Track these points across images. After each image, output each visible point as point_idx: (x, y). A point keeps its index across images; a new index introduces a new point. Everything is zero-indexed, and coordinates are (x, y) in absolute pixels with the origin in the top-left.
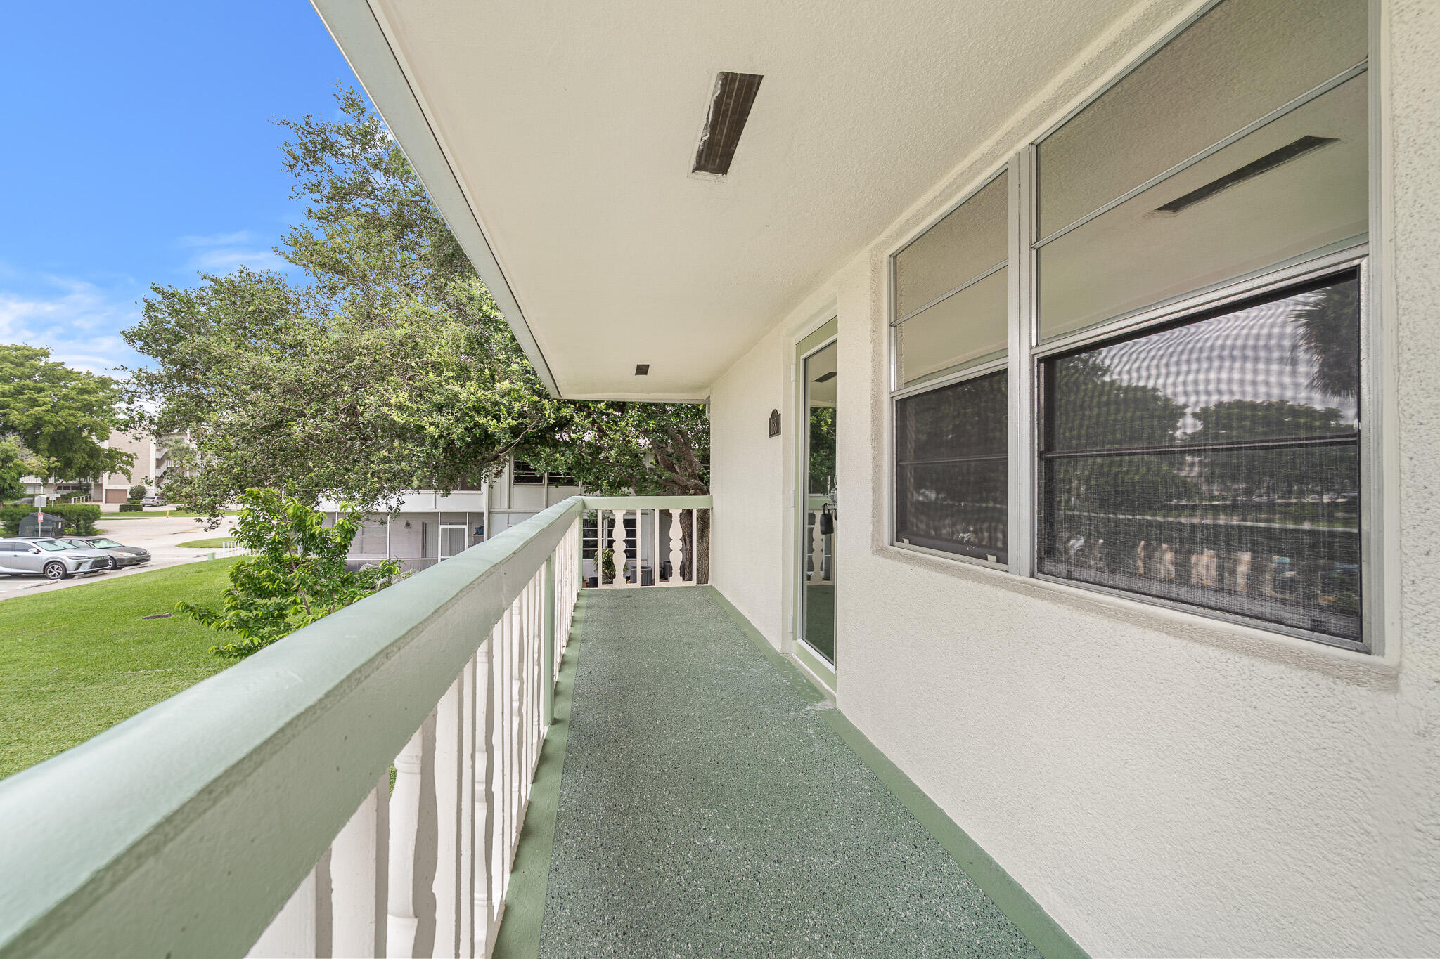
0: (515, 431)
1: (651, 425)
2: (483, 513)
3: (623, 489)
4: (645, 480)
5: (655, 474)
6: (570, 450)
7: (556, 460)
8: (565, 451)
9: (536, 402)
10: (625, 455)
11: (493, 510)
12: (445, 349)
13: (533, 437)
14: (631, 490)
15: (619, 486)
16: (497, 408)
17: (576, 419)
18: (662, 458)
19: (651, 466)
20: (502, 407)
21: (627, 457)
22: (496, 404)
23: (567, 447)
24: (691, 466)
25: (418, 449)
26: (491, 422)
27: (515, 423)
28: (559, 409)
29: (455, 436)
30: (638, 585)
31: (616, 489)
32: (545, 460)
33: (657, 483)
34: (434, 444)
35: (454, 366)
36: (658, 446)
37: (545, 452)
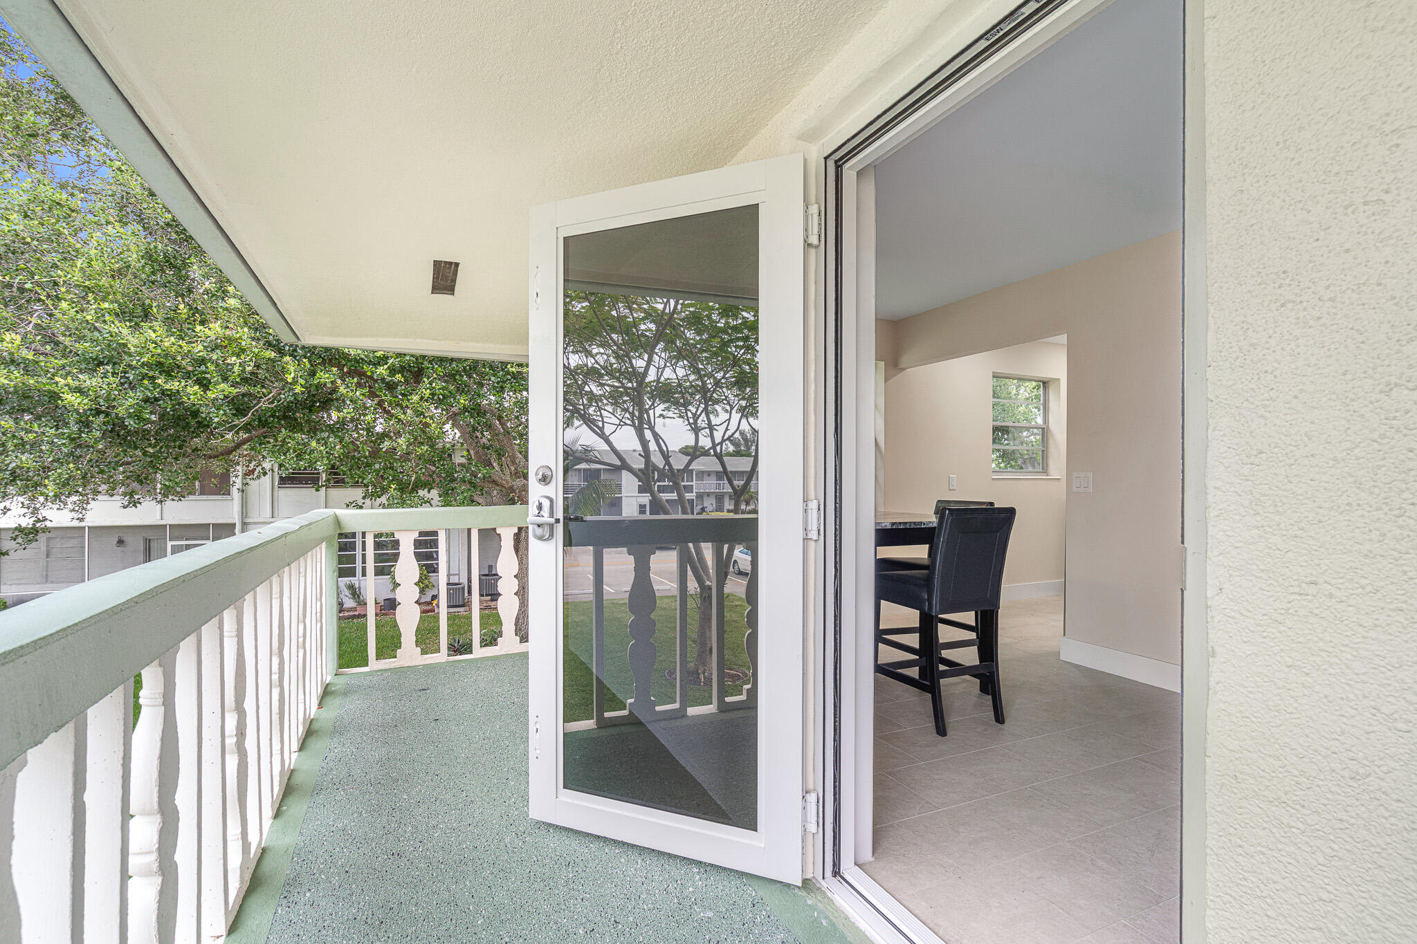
0: (239, 406)
1: (462, 401)
2: (234, 525)
3: (421, 493)
4: (453, 480)
5: (467, 472)
6: (336, 437)
7: (312, 451)
8: (328, 437)
9: (273, 361)
10: (422, 444)
11: (248, 520)
12: (97, 265)
13: (273, 416)
14: (434, 493)
15: (415, 488)
16: (203, 368)
17: (342, 389)
18: (477, 453)
19: (463, 460)
20: (212, 368)
21: (425, 448)
22: (202, 361)
23: (333, 432)
24: (513, 462)
25: (53, 431)
26: (189, 389)
27: (234, 391)
28: (313, 374)
29: (121, 411)
30: (442, 657)
31: (411, 492)
32: (295, 451)
33: (470, 483)
34: (85, 424)
35: (119, 296)
36: (470, 434)
37: (294, 439)
